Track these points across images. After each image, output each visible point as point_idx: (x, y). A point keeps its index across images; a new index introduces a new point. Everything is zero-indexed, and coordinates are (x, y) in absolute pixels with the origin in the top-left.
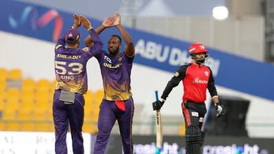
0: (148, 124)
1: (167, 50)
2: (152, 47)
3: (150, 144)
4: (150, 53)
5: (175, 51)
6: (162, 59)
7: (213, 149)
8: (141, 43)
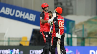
0: (7, 41)
1: (14, 11)
2: (8, 10)
3: (8, 50)
4: (7, 12)
5: (17, 11)
6: (12, 15)
7: (34, 51)
8: (3, 8)
